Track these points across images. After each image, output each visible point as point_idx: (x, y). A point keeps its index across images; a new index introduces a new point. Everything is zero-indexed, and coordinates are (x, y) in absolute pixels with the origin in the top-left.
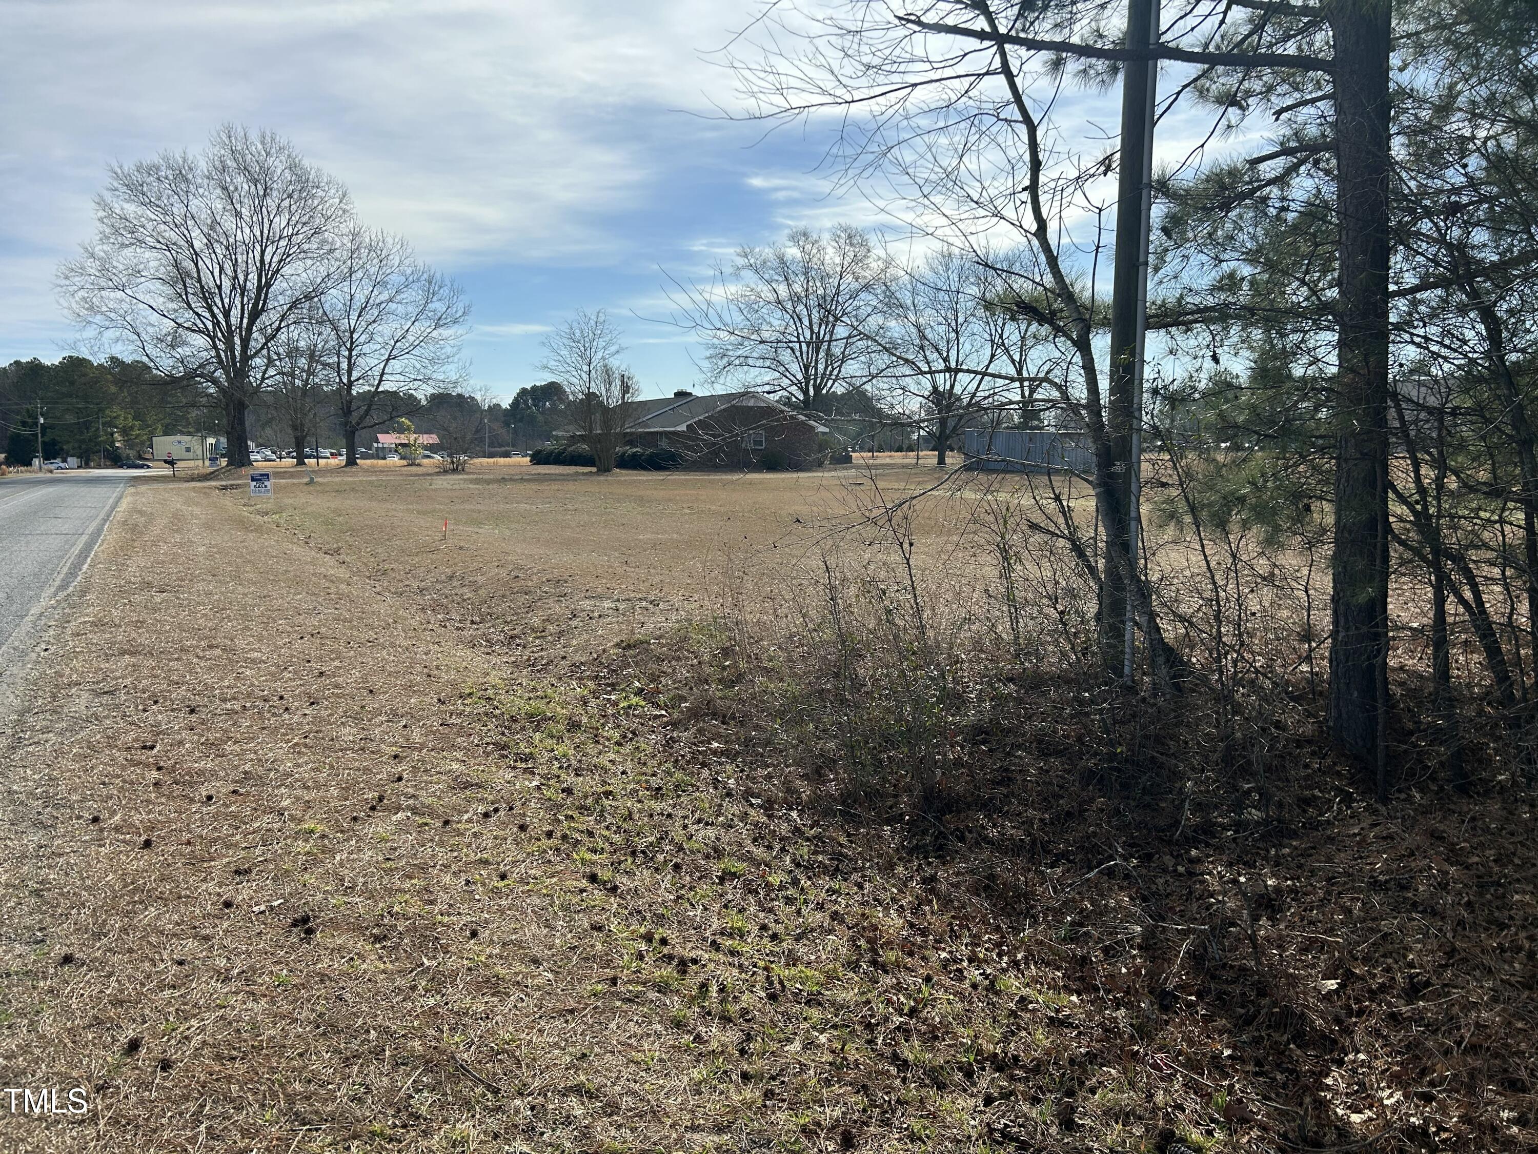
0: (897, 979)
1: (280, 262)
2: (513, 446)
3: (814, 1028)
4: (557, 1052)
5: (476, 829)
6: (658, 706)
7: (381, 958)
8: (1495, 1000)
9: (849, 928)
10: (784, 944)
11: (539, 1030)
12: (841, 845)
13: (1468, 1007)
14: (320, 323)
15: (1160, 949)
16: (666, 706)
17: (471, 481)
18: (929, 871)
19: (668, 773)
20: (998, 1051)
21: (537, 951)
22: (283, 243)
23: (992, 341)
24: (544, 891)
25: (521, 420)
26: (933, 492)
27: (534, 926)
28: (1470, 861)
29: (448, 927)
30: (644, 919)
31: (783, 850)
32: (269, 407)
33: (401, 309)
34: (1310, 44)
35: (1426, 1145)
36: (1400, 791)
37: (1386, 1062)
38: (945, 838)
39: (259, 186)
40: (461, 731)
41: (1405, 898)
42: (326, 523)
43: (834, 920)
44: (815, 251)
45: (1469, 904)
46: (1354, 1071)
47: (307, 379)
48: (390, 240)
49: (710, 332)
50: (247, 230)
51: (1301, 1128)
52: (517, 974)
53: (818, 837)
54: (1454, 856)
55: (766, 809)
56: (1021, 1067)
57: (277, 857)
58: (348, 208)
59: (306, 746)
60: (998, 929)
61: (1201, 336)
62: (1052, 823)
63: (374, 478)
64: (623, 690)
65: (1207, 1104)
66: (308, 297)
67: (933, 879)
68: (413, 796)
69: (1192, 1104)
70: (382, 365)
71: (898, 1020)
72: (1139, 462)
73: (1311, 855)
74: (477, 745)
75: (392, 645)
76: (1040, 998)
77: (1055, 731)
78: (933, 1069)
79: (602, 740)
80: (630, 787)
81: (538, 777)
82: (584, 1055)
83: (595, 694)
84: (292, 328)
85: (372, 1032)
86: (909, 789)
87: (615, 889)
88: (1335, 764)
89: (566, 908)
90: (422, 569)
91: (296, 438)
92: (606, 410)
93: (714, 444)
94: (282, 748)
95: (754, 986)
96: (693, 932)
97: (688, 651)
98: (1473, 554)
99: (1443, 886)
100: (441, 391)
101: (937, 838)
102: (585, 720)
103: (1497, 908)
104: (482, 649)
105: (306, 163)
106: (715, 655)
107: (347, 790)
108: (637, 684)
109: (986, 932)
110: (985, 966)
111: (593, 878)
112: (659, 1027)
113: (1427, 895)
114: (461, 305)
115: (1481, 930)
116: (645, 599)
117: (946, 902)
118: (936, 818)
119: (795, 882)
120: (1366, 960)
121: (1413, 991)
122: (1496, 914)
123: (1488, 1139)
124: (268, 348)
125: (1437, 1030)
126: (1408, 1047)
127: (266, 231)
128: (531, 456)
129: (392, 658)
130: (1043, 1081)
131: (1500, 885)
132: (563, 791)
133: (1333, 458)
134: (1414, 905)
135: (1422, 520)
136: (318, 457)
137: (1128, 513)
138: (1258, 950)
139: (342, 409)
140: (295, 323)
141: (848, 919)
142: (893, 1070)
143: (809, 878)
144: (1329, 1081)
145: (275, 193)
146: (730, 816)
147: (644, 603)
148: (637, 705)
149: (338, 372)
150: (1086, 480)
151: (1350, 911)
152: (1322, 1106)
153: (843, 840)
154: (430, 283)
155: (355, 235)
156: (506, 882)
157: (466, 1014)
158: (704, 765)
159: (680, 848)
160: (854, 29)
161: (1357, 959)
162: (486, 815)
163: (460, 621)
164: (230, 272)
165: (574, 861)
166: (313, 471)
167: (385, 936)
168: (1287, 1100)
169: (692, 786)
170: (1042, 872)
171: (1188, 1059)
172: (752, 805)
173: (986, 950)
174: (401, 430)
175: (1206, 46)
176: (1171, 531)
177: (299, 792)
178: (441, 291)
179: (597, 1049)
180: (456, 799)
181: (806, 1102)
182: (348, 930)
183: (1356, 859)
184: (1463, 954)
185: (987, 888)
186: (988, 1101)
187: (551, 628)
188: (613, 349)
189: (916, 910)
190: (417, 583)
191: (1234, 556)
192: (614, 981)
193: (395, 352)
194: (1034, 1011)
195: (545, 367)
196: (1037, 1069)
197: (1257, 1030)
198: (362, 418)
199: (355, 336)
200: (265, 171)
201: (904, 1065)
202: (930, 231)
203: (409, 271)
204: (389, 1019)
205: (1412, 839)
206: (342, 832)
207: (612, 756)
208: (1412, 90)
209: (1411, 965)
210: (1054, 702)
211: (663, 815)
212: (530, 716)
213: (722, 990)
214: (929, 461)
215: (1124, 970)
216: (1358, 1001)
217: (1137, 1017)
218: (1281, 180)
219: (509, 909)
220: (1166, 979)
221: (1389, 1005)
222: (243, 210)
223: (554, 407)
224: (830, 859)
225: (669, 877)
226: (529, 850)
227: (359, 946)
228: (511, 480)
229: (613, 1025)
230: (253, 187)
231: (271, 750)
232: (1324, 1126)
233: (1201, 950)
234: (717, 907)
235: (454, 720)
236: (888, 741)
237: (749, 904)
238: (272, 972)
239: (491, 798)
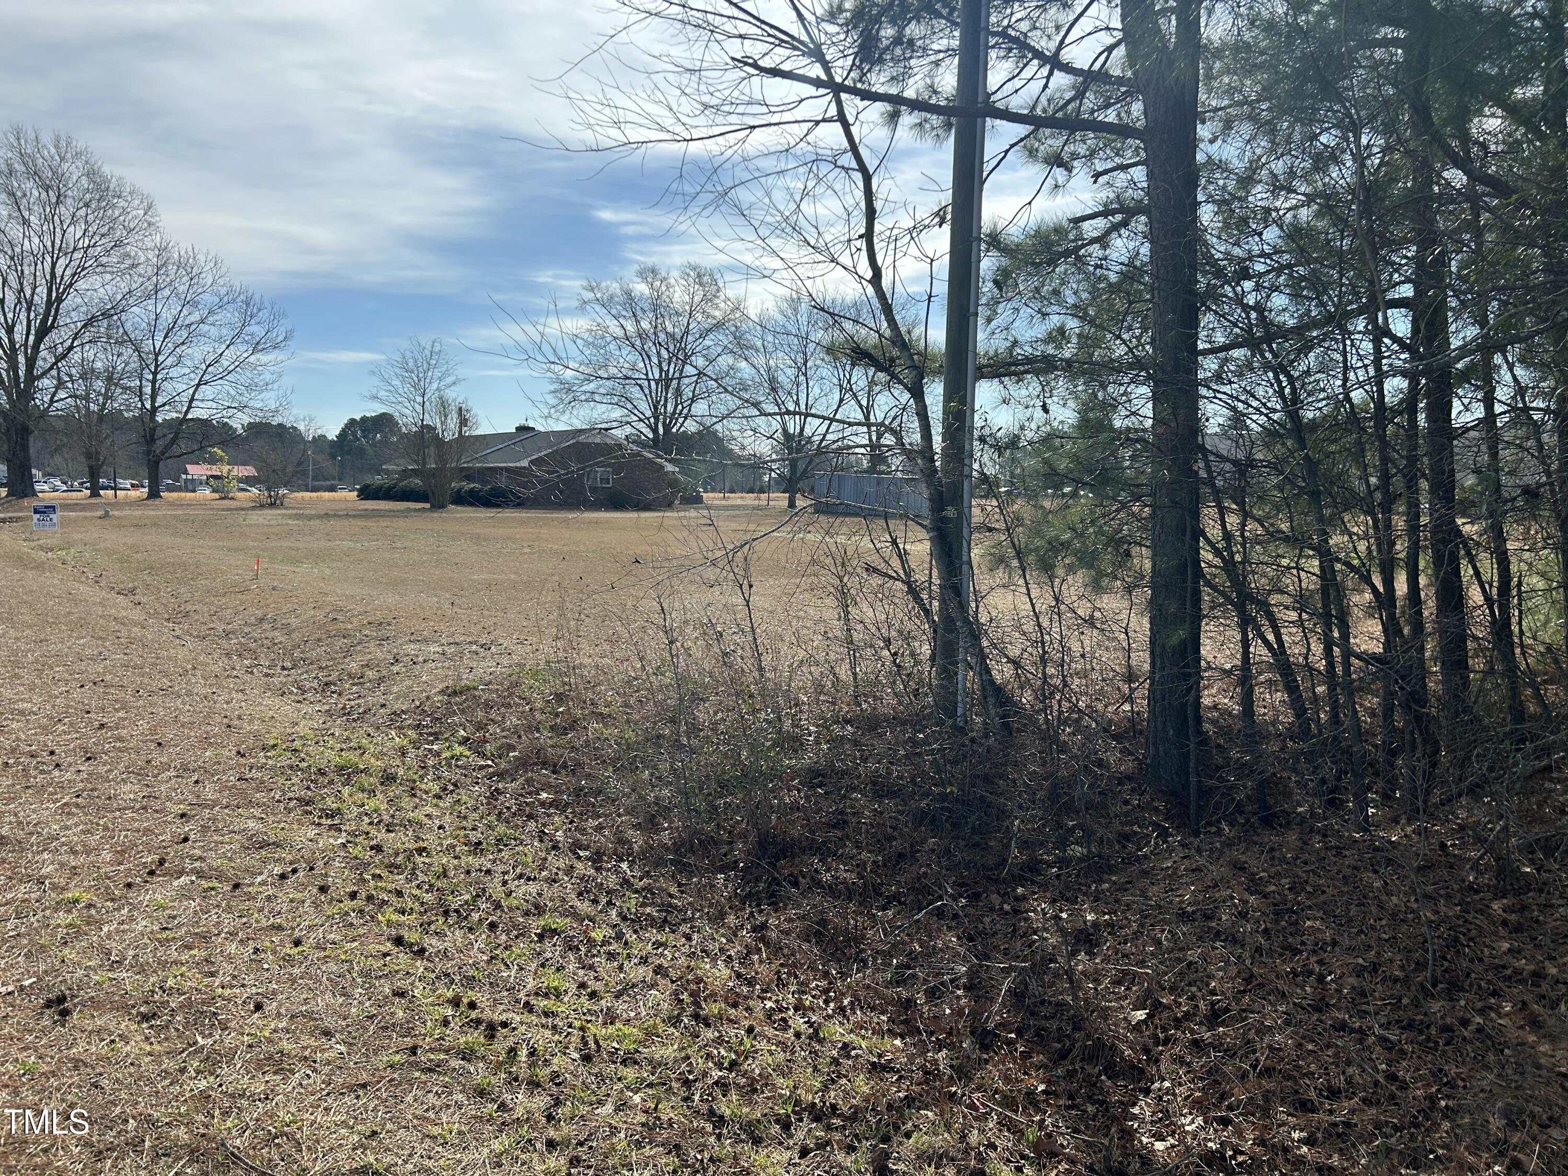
0: (719, 1032)
1: (74, 275)
2: (340, 480)
3: (628, 1088)
4: (343, 1131)
5: (270, 893)
6: (483, 756)
7: (147, 1038)
8: (1287, 1023)
9: (673, 982)
10: (603, 1002)
11: (326, 1109)
12: (671, 896)
13: (1262, 1031)
14: (120, 343)
15: (983, 988)
16: (493, 755)
17: (291, 517)
18: (760, 919)
19: (490, 827)
20: (817, 1101)
21: (329, 1022)
22: (78, 255)
23: (841, 386)
24: (343, 957)
25: (349, 453)
26: (775, 534)
27: (327, 996)
28: (1268, 890)
29: (229, 1000)
30: (452, 982)
31: (610, 903)
32: (58, 432)
33: (214, 331)
34: (1128, 113)
35: (1224, 1169)
36: (1209, 824)
37: (1189, 1089)
38: (777, 884)
39: (50, 192)
40: (260, 785)
41: (1209, 928)
42: (121, 561)
43: (657, 974)
44: (664, 288)
45: (1266, 931)
46: (1161, 1098)
47: (104, 404)
48: (201, 258)
49: (544, 366)
50: (36, 240)
51: (1107, 1159)
52: (305, 1048)
53: (648, 889)
54: (1254, 886)
55: (594, 862)
56: (839, 1116)
57: (32, 931)
58: (153, 220)
59: (77, 806)
60: (826, 974)
61: (1031, 387)
62: (885, 865)
63: (180, 512)
64: (447, 739)
65: (1019, 1141)
66: (106, 315)
67: (764, 926)
68: (200, 858)
69: (1005, 1141)
70: (191, 391)
71: (716, 1074)
72: (970, 507)
73: (1126, 890)
74: (279, 801)
75: (189, 693)
76: (863, 1044)
77: (889, 773)
78: (750, 1124)
79: (419, 793)
80: (446, 843)
81: (344, 834)
82: (374, 1133)
83: (416, 745)
84: (87, 347)
85: (131, 1121)
86: (744, 836)
87: (422, 951)
88: (1153, 800)
89: (366, 974)
90: (230, 611)
91: (91, 467)
92: (439, 442)
93: (547, 481)
94: (47, 808)
95: (567, 1048)
96: (505, 993)
97: (520, 697)
98: (1274, 599)
99: (1243, 915)
100: (258, 420)
101: (770, 884)
102: (401, 772)
103: (1291, 934)
104: (293, 697)
105: (107, 170)
106: (549, 701)
107: (121, 853)
108: (462, 733)
109: (815, 979)
110: (810, 1014)
111: (398, 941)
112: (460, 1097)
113: (1229, 924)
114: (283, 329)
115: (1276, 956)
116: (476, 643)
117: (776, 950)
118: (768, 863)
119: (619, 936)
120: (1173, 989)
121: (1215, 1017)
122: (1290, 940)
123: (1280, 1160)
124: (58, 369)
125: (1235, 1054)
126: (1209, 1072)
127: (58, 242)
128: (358, 490)
129: (188, 707)
130: (860, 1129)
131: (1294, 912)
132: (372, 848)
133: (1146, 506)
134: (1218, 933)
135: (1229, 566)
136: (115, 489)
137: (960, 557)
138: (1075, 986)
139: (145, 436)
140: (90, 342)
141: (672, 972)
142: (709, 1127)
143: (635, 932)
144: (1136, 1110)
145: (69, 201)
146: (555, 870)
147: (474, 647)
148: (461, 755)
149: (140, 396)
150: (921, 525)
151: (1160, 943)
152: (1128, 1134)
153: (673, 890)
154: (248, 305)
155: (162, 250)
156: (300, 949)
157: (242, 1096)
158: (530, 817)
159: (498, 906)
160: (692, 67)
161: (1164, 989)
162: (283, 877)
163: (269, 667)
164: (15, 284)
165: (379, 923)
166: (109, 504)
167: (155, 1014)
168: (1096, 1132)
169: (515, 839)
170: (874, 915)
171: (1005, 1097)
172: (579, 858)
173: (813, 997)
174: (213, 461)
175: (1034, 107)
176: (1001, 575)
177: (64, 858)
178: (260, 314)
179: (389, 1126)
180: (252, 860)
181: (614, 1167)
182: (111, 1009)
183: (1167, 892)
184: (1260, 980)
185: (818, 934)
186: (804, 1153)
187: (370, 674)
188: (449, 380)
189: (745, 958)
190: (223, 626)
191: (1057, 599)
192: (413, 1050)
193: (206, 377)
194: (857, 1056)
195: (375, 398)
196: (854, 1116)
197: (1072, 1063)
198: (168, 447)
199: (161, 358)
200: (59, 177)
201: (719, 1121)
202: (766, 273)
203: (223, 291)
204: (152, 1106)
205: (1216, 871)
206: (113, 900)
207: (428, 809)
208: (1220, 161)
209: (1213, 993)
210: (889, 743)
211: (481, 871)
212: (340, 769)
213: (532, 1053)
214: (781, 503)
215: (948, 1011)
216: (1165, 1029)
217: (957, 1058)
218: (1102, 240)
219: (301, 978)
220: (988, 1017)
221: (1192, 1032)
222: (32, 218)
223: (385, 442)
224: (657, 911)
225: (484, 936)
226: (329, 913)
227: (123, 1026)
228: (335, 515)
229: (409, 1098)
230: (44, 194)
231: (34, 811)
232: (1129, 1155)
233: (1022, 987)
234: (533, 966)
235: (254, 774)
236: (724, 786)
237: (568, 962)
238: (17, 1060)
239: (289, 858)
